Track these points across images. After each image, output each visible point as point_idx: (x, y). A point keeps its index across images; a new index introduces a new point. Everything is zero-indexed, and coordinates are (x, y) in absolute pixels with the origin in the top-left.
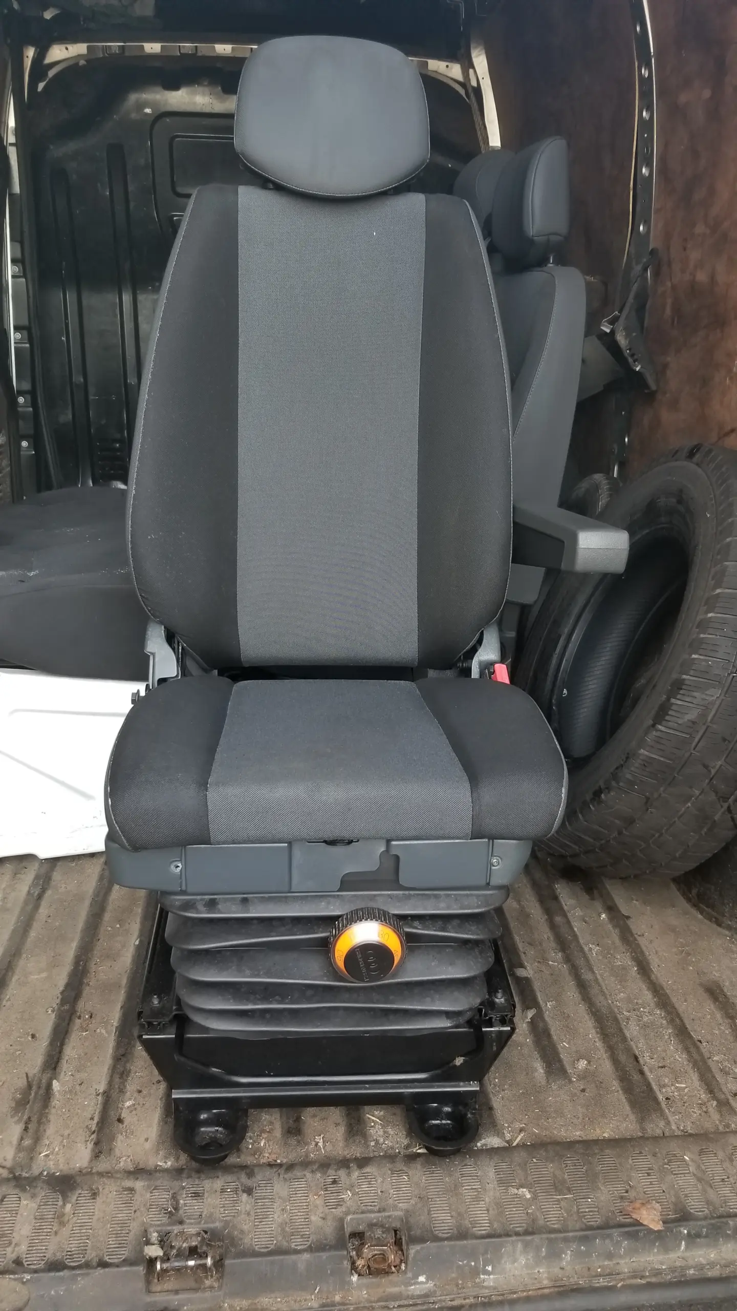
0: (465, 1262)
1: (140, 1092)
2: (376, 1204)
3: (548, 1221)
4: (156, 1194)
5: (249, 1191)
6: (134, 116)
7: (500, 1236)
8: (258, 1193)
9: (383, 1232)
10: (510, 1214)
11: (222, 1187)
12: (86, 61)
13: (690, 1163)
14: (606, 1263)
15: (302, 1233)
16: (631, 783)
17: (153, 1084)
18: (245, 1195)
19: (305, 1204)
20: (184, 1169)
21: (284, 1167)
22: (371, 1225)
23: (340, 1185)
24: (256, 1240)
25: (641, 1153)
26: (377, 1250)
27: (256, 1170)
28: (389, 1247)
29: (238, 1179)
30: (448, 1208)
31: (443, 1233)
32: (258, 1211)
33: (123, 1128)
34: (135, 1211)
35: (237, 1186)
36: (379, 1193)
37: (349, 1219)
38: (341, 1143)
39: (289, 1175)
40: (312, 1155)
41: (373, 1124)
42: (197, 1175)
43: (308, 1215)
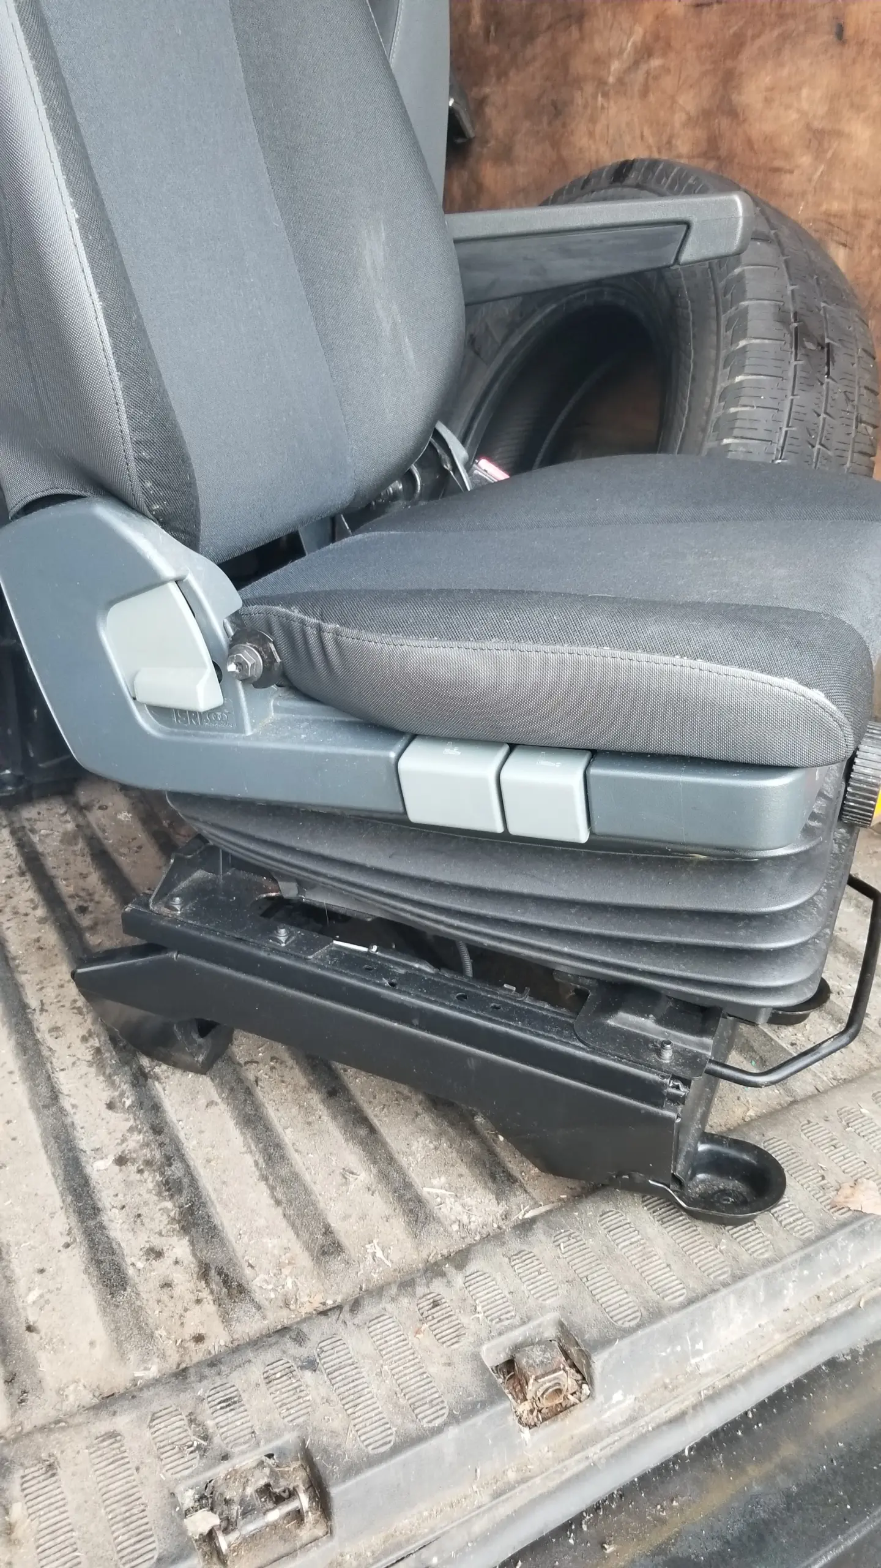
0: (669, 1350)
1: (42, 1271)
2: (513, 1313)
3: (753, 1252)
4: (159, 1426)
5: (311, 1365)
7: (704, 1296)
8: (329, 1361)
9: (544, 1352)
10: (700, 1261)
11: (265, 1375)
13: (873, 1116)
14: (834, 1282)
15: (428, 1400)
17: (59, 1251)
18: (308, 1374)
19: (407, 1353)
20: (185, 1370)
21: (347, 1308)
22: (518, 1348)
23: (447, 1305)
24: (363, 1438)
25: (809, 1122)
26: (547, 1382)
27: (305, 1328)
28: (564, 1369)
29: (284, 1352)
30: (614, 1283)
31: (629, 1321)
32: (342, 1390)
33: (41, 1338)
34: (137, 1469)
35: (288, 1365)
36: (508, 1295)
37: (484, 1348)
38: (409, 1244)
39: (360, 1318)
40: (376, 1276)
41: (439, 1200)
42: (214, 1371)
43: (421, 1367)
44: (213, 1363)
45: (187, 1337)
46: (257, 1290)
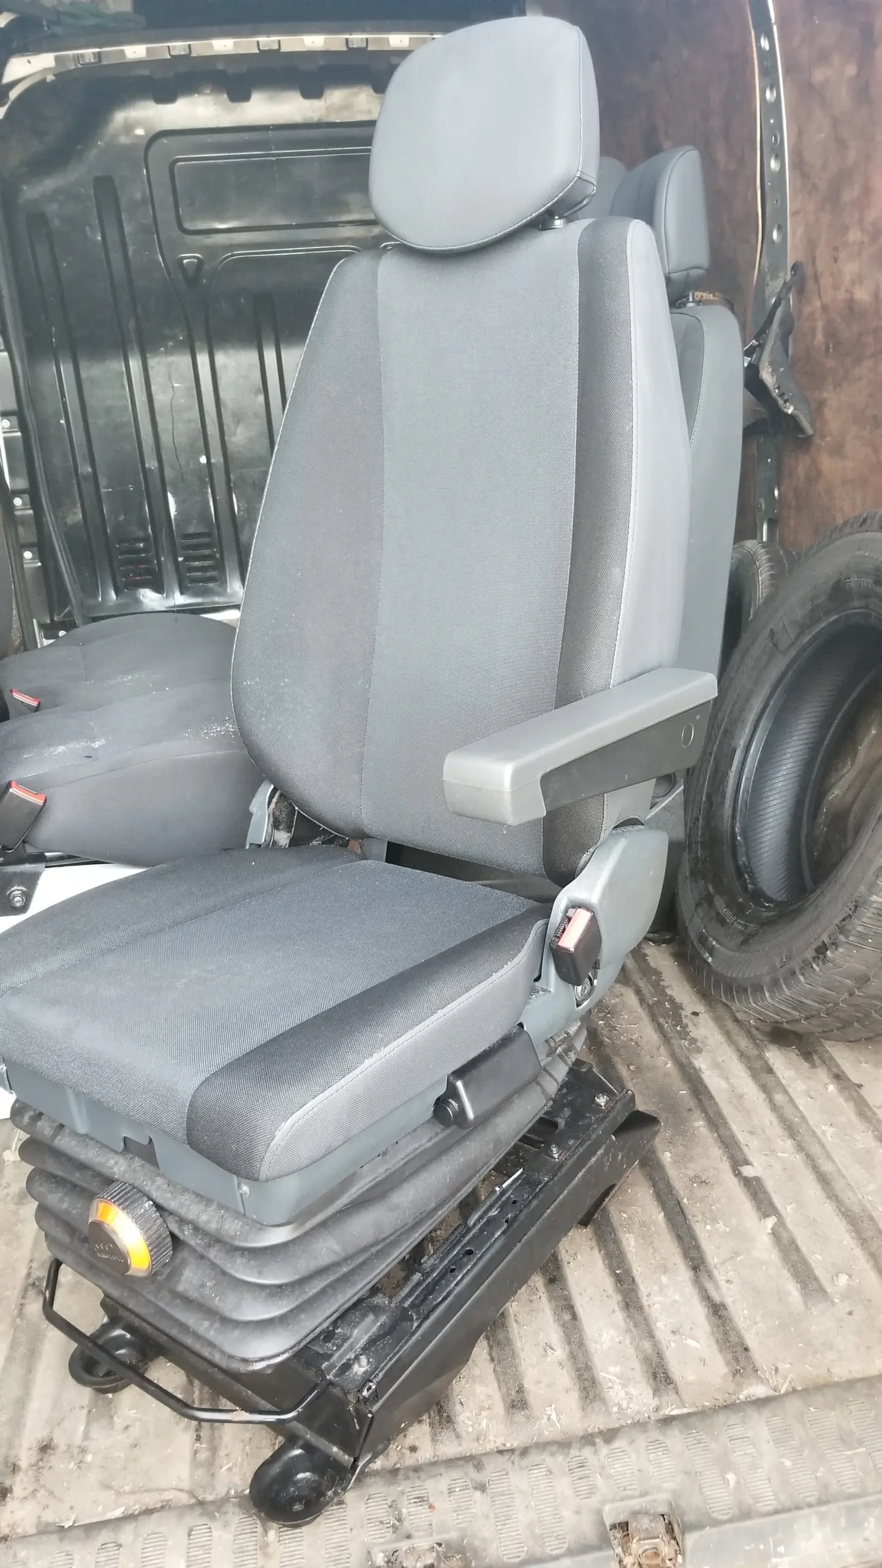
0: (753, 1546)
2: (635, 1487)
3: (843, 1485)
4: (372, 1504)
5: (482, 1488)
6: (123, 140)
7: (789, 1510)
8: (492, 1489)
9: (651, 1521)
10: (796, 1481)
11: (449, 1487)
12: (55, 75)
15: (555, 1534)
16: (863, 936)
18: (478, 1494)
19: (550, 1496)
20: (398, 1469)
21: (517, 1453)
22: (635, 1514)
23: (589, 1468)
24: (503, 1549)
26: (648, 1544)
27: (484, 1460)
28: (662, 1538)
29: (466, 1474)
31: (723, 1514)
32: (498, 1511)
34: (351, 1529)
35: (466, 1484)
36: (637, 1472)
37: (607, 1508)
38: (578, 1414)
39: (526, 1462)
40: (546, 1433)
41: (610, 1384)
42: (416, 1475)
43: (557, 1510)
44: (417, 1469)
45: (407, 1446)
46: (461, 1423)
